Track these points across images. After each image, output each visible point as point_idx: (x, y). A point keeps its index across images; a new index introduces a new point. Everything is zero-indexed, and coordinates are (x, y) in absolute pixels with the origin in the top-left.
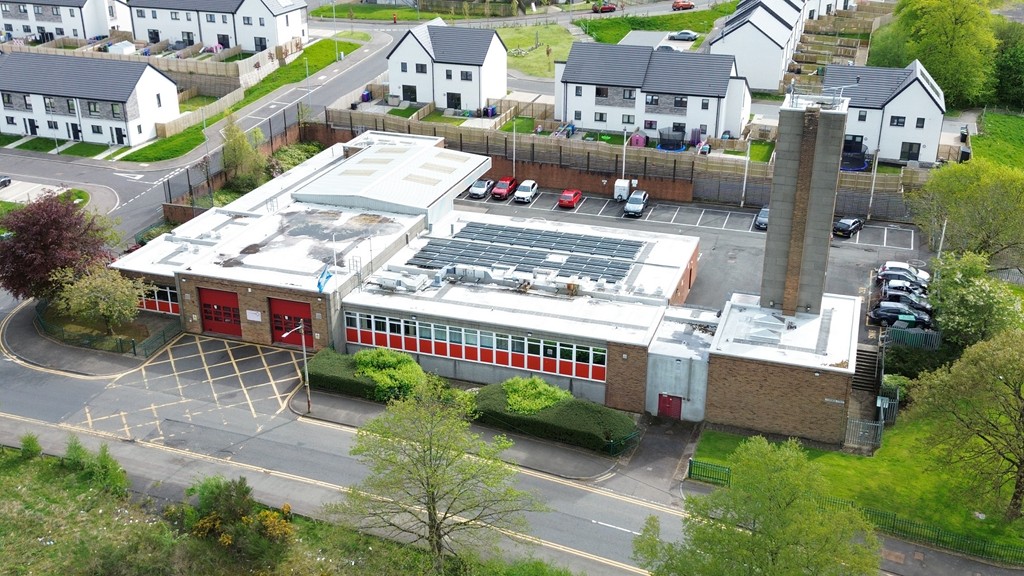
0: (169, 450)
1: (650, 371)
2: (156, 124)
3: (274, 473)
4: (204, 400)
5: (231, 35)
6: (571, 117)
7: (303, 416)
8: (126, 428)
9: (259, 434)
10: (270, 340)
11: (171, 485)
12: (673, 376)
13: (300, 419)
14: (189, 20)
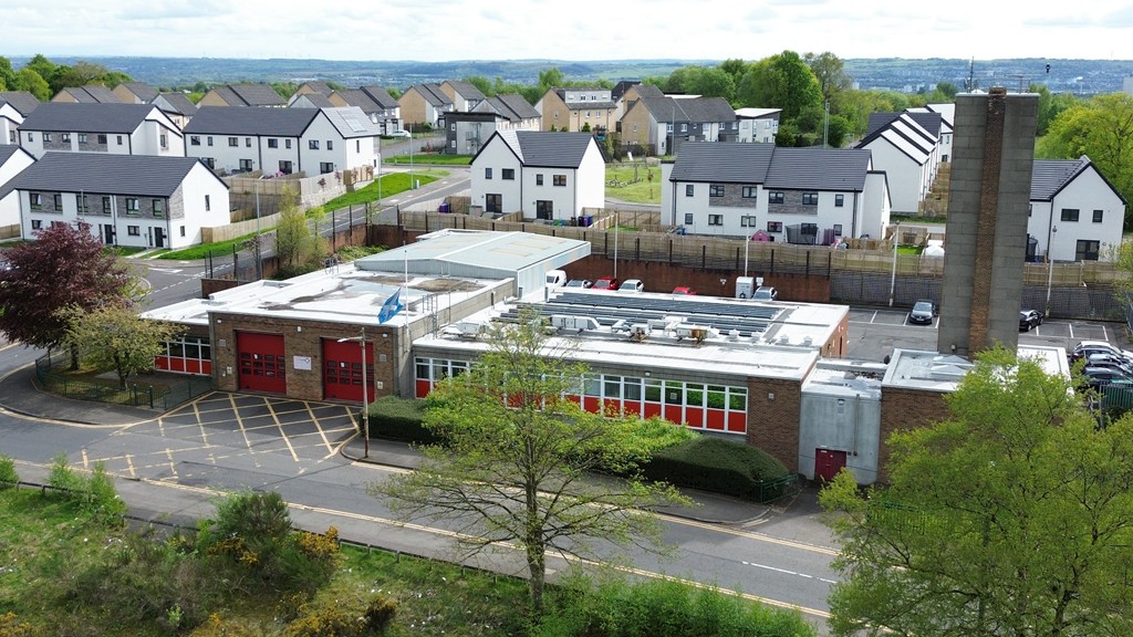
0: (184, 488)
1: (804, 418)
2: (202, 229)
3: (316, 509)
4: (234, 446)
5: (295, 160)
6: (681, 221)
7: (358, 461)
8: (131, 469)
9: (301, 475)
10: (321, 394)
11: (181, 517)
12: (835, 422)
13: (354, 463)
14: (249, 145)
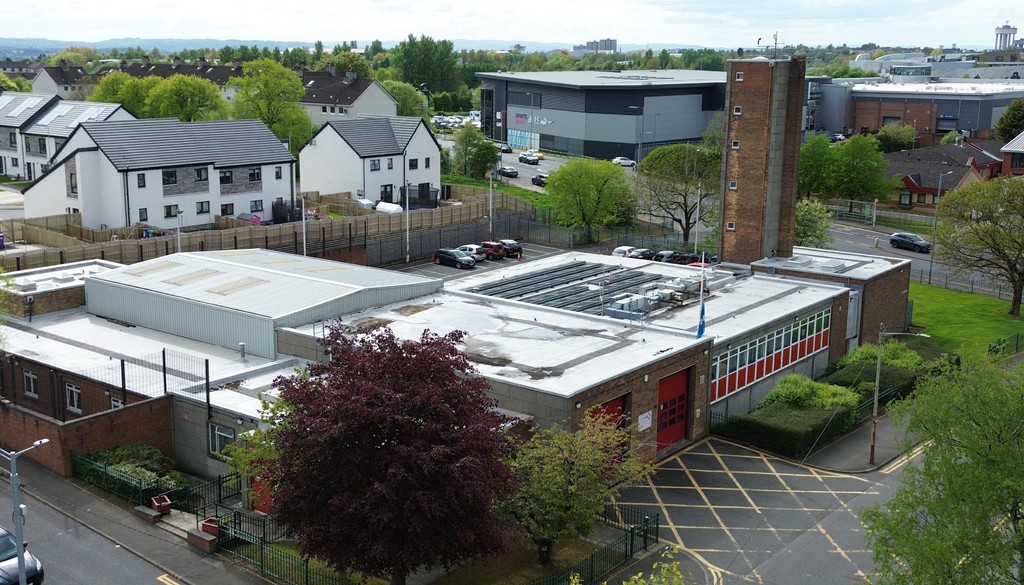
6: (135, 218)
10: (656, 453)
13: (885, 471)
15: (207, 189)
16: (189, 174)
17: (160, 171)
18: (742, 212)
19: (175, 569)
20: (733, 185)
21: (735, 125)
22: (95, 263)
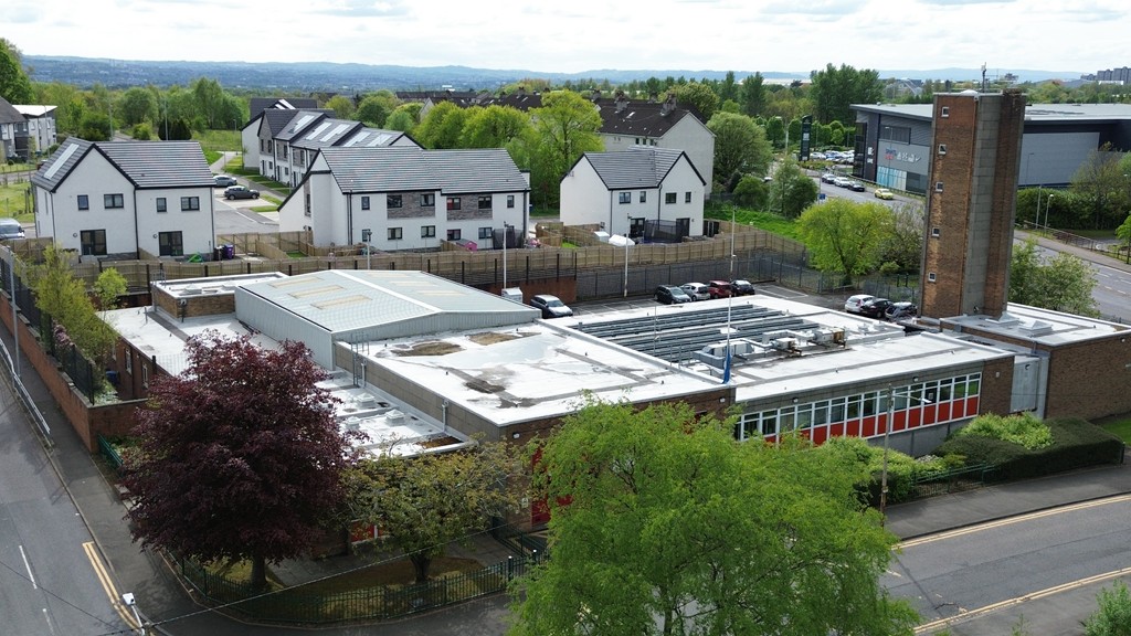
3: (1032, 597)
6: (358, 239)
9: (909, 577)
12: (1022, 387)
15: (433, 215)
16: (415, 200)
17: (385, 195)
18: (943, 261)
19: (102, 539)
20: (936, 231)
21: (940, 165)
22: (275, 275)
